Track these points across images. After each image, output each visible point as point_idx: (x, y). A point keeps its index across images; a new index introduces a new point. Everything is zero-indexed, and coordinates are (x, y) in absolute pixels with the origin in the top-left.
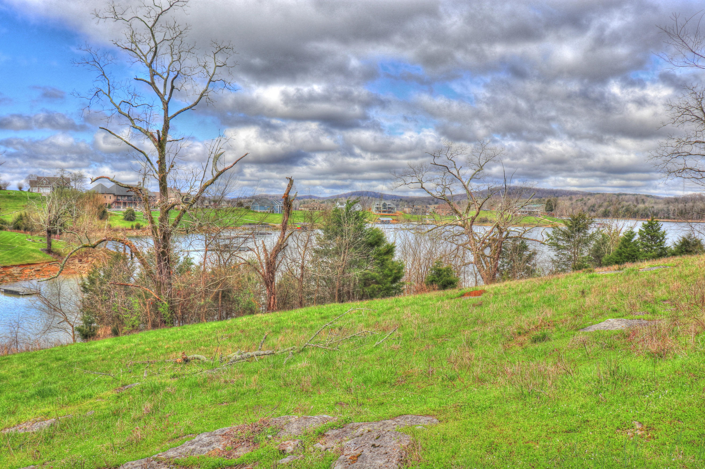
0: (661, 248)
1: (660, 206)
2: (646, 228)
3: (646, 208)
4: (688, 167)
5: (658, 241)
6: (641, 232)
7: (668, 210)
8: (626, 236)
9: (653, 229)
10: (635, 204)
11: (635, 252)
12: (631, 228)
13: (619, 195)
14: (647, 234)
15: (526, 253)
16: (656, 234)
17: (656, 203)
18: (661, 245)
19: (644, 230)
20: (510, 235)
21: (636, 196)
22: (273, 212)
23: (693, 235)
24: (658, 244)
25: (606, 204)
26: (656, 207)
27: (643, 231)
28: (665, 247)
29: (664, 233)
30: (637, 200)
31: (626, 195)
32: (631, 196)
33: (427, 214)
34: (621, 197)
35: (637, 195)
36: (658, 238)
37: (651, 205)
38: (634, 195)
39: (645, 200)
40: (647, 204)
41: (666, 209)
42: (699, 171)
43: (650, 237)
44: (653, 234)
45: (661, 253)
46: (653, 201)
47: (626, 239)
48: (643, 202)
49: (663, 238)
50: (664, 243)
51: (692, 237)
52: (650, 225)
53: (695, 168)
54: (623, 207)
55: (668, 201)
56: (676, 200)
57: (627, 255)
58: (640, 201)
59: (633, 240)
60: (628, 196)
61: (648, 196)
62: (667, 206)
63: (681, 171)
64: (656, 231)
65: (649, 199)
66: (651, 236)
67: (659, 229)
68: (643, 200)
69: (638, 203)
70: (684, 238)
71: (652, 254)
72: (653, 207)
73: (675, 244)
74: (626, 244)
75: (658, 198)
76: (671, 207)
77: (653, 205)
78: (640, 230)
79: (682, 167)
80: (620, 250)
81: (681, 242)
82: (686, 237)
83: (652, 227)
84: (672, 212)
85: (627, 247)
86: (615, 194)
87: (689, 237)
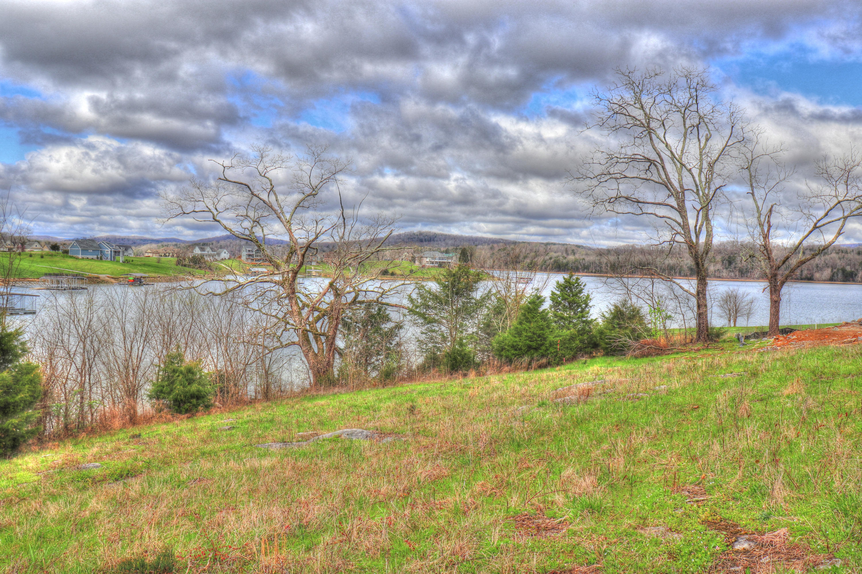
0: (583, 322)
1: (592, 258)
2: (562, 290)
3: (576, 260)
4: (623, 195)
5: (579, 310)
6: (553, 296)
7: (600, 263)
8: (530, 303)
9: (571, 291)
10: (565, 255)
11: (542, 329)
12: (537, 290)
13: (547, 244)
14: (563, 300)
15: (387, 326)
16: (577, 300)
17: (587, 254)
18: (583, 317)
19: (558, 293)
20: (360, 298)
21: (566, 246)
22: (101, 259)
23: (629, 302)
24: (579, 314)
25: (533, 254)
26: (587, 259)
27: (557, 295)
28: (589, 319)
29: (588, 297)
30: (566, 251)
31: (554, 244)
32: (560, 246)
33: (313, 263)
34: (549, 247)
35: (566, 244)
36: (579, 306)
37: (582, 257)
38: (564, 245)
39: (575, 251)
40: (577, 256)
41: (597, 262)
42: (639, 202)
43: (567, 304)
44: (571, 299)
45: (583, 329)
46: (584, 253)
47: (529, 308)
48: (574, 253)
49: (587, 305)
50: (588, 313)
51: (628, 305)
52: (568, 284)
53: (633, 196)
54: (551, 258)
55: (601, 253)
56: (608, 252)
57: (529, 334)
58: (570, 252)
59: (541, 309)
60: (557, 246)
61: (578, 246)
62: (598, 258)
63: (612, 200)
64: (576, 295)
65: (580, 250)
66: (569, 304)
67: (580, 292)
68: (573, 251)
69: (568, 254)
70: (616, 307)
71: (568, 332)
72: (584, 259)
73: (604, 316)
74: (529, 316)
75: (590, 249)
76: (604, 260)
77: (584, 257)
78: (553, 294)
79: (614, 194)
80: (519, 326)
81: (612, 313)
82: (619, 305)
83: (570, 288)
84: (604, 266)
85: (530, 322)
86: (542, 243)
87: (624, 305)
